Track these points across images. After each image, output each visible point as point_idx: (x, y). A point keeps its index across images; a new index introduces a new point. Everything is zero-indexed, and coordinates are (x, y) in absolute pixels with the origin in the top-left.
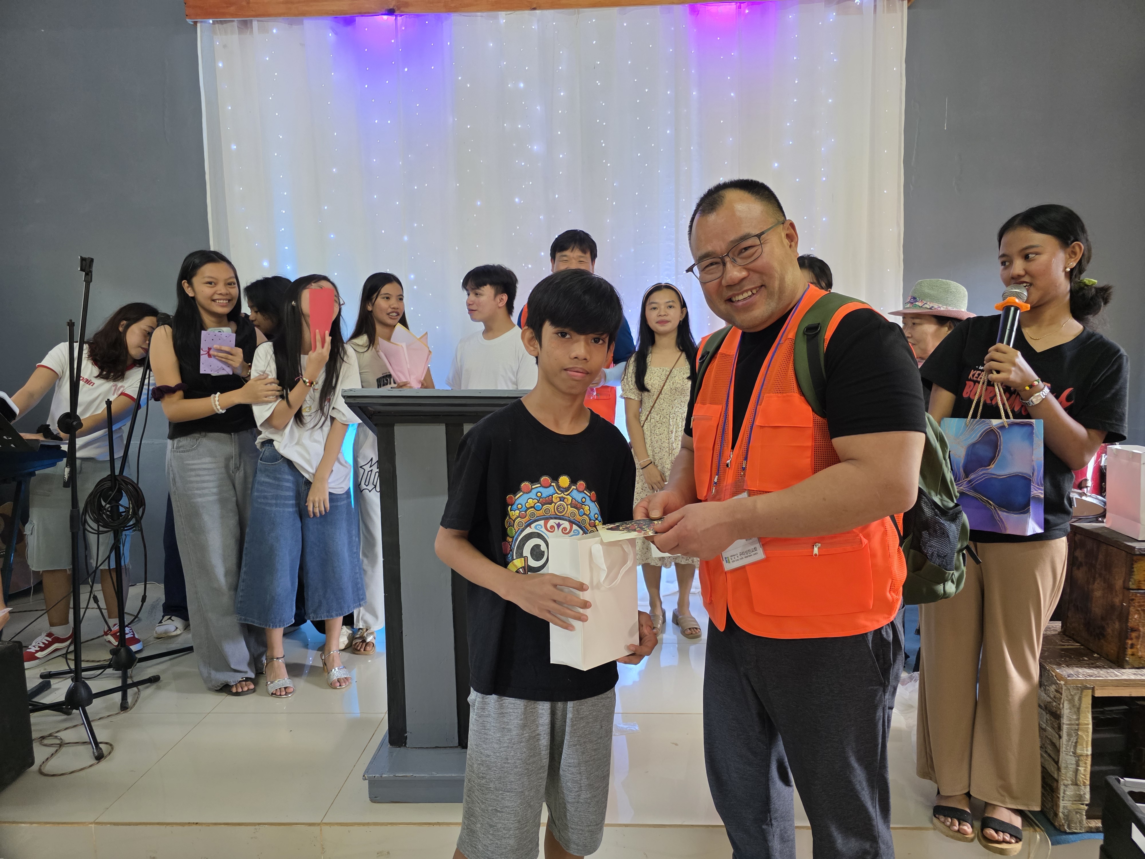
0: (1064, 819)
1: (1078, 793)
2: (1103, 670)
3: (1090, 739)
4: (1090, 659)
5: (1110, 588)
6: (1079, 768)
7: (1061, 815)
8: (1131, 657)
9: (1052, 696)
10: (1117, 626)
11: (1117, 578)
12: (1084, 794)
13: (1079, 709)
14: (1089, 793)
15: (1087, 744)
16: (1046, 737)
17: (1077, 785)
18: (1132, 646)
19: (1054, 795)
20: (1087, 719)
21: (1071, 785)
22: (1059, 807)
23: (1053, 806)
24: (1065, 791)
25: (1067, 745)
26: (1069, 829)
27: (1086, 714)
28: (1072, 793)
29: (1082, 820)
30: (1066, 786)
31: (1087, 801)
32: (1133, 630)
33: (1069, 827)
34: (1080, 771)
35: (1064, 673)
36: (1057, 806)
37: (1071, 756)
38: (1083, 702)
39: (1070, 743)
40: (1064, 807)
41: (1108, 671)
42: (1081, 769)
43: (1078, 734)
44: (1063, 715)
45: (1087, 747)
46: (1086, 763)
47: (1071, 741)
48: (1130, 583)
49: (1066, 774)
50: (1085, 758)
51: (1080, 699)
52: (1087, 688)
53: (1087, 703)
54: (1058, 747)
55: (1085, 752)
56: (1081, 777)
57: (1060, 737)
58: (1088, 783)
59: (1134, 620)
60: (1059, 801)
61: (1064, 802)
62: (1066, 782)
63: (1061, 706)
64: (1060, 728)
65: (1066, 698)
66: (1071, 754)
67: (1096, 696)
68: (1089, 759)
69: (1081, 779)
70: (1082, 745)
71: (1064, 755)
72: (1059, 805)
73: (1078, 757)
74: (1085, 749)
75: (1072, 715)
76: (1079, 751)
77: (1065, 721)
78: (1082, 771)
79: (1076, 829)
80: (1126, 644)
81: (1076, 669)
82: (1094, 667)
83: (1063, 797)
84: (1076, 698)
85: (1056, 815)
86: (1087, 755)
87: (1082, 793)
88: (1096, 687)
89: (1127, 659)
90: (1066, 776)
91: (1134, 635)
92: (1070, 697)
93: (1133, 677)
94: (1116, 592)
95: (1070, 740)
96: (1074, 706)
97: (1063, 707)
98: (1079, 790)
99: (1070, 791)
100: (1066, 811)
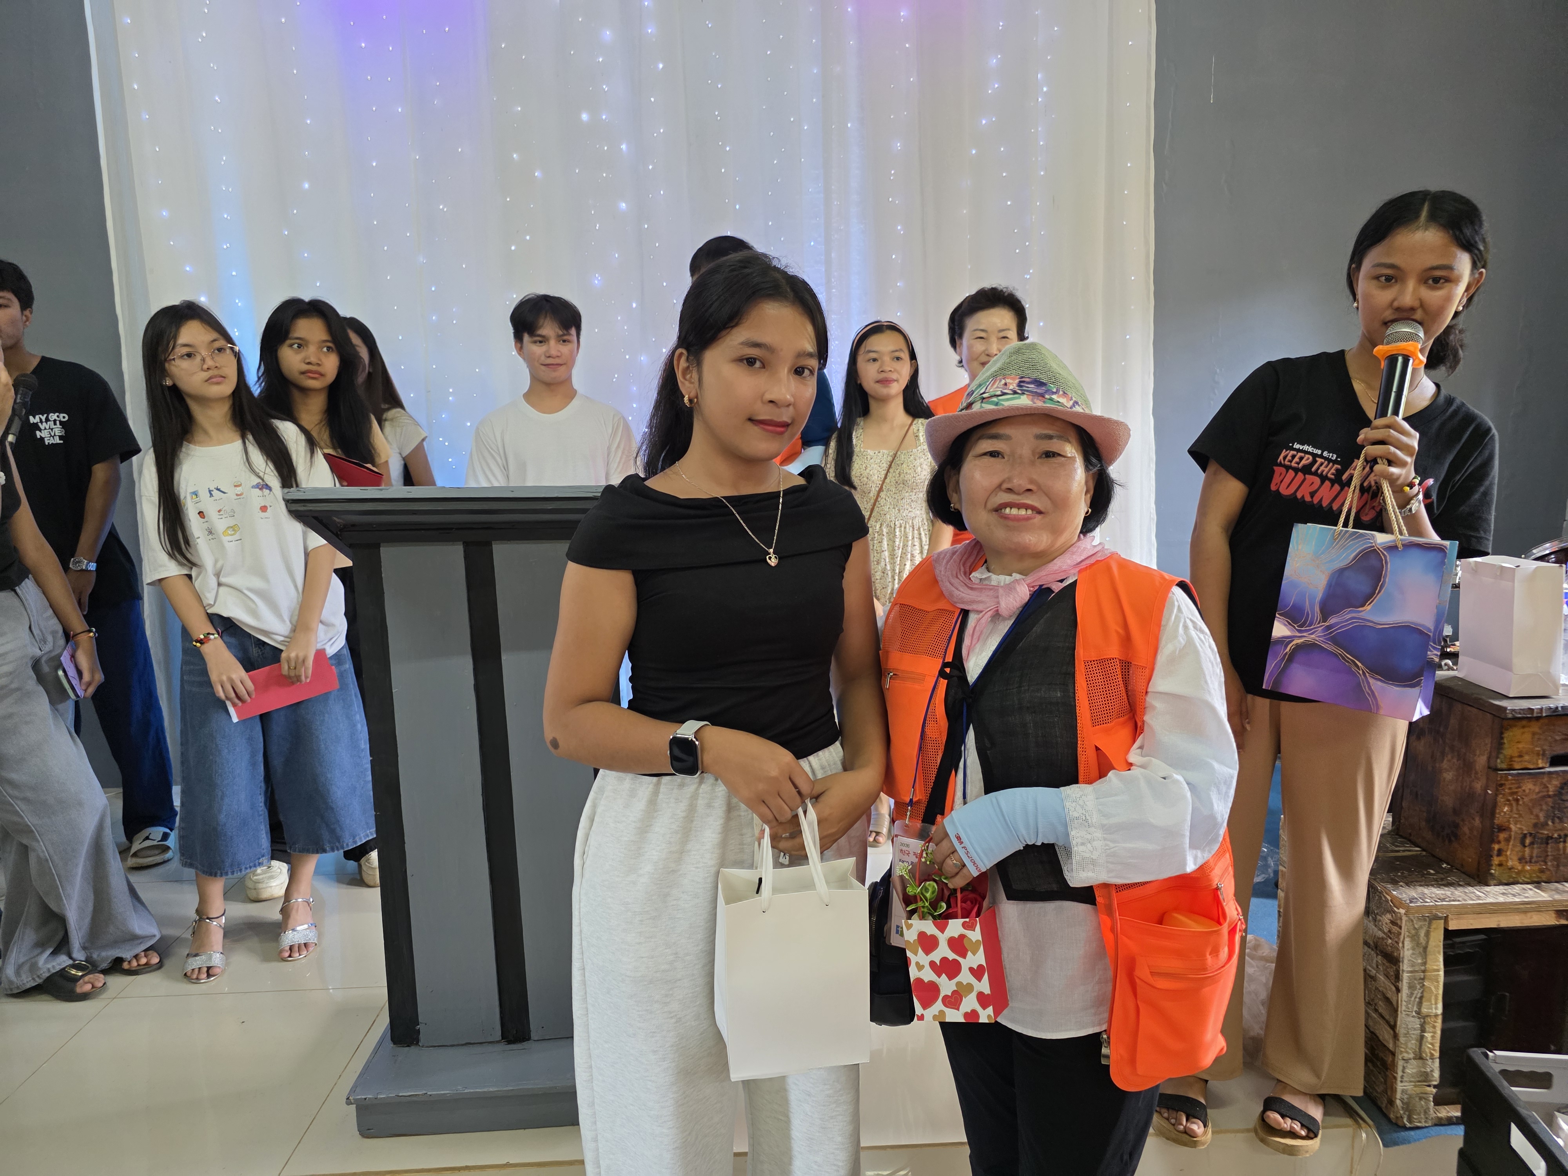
0: (1403, 1108)
1: (1423, 1070)
2: (1458, 889)
3: (1440, 992)
4: (1438, 874)
5: (1467, 767)
6: (1425, 1034)
7: (1398, 1102)
8: (1498, 868)
9: (1386, 930)
10: (1477, 822)
11: (1478, 752)
13: (1425, 948)
14: (1438, 1069)
15: (1436, 999)
16: (1377, 989)
17: (1421, 1058)
18: (1500, 853)
19: (1387, 1073)
20: (1437, 963)
21: (1414, 1059)
22: (1396, 1091)
23: (1387, 1090)
24: (1404, 1068)
25: (1408, 1002)
26: (1410, 1122)
27: (1435, 955)
28: (1414, 1071)
29: (1428, 1106)
30: (1406, 1061)
32: (1502, 829)
33: (1410, 1120)
34: (1427, 1038)
35: (1404, 896)
36: (1394, 1090)
37: (1413, 1017)
38: (1432, 939)
39: (1413, 999)
40: (1403, 1090)
41: (1468, 892)
42: (1428, 1035)
43: (1424, 985)
44: (1403, 958)
45: (1436, 1004)
46: (1434, 1027)
47: (1414, 995)
48: (1499, 761)
50: (1432, 1020)
51: (1427, 934)
53: (1437, 940)
54: (1394, 1003)
55: (1434, 1011)
57: (1398, 990)
58: (1437, 1054)
59: (1502, 814)
60: (1396, 1083)
61: (1403, 1084)
62: (1406, 1056)
63: (1401, 945)
64: (1397, 977)
66: (1414, 1014)
67: (1450, 928)
68: (1439, 1021)
69: (1427, 1050)
70: (1430, 1001)
71: (1404, 1016)
72: (1396, 1088)
74: (1434, 1006)
76: (1424, 1010)
77: (1405, 966)
78: (1429, 1039)
79: (1420, 1122)
80: (1492, 849)
81: (1420, 889)
82: (1445, 885)
83: (1402, 1077)
84: (1422, 933)
85: (1391, 1102)
86: (1436, 1016)
87: (1428, 1070)
88: (1450, 916)
89: (1493, 871)
91: (1502, 836)
92: (1413, 932)
94: (1476, 773)
95: (1412, 994)
96: (1418, 944)
97: (1403, 947)
98: (1425, 1065)
99: (1412, 1069)
100: (1406, 1096)
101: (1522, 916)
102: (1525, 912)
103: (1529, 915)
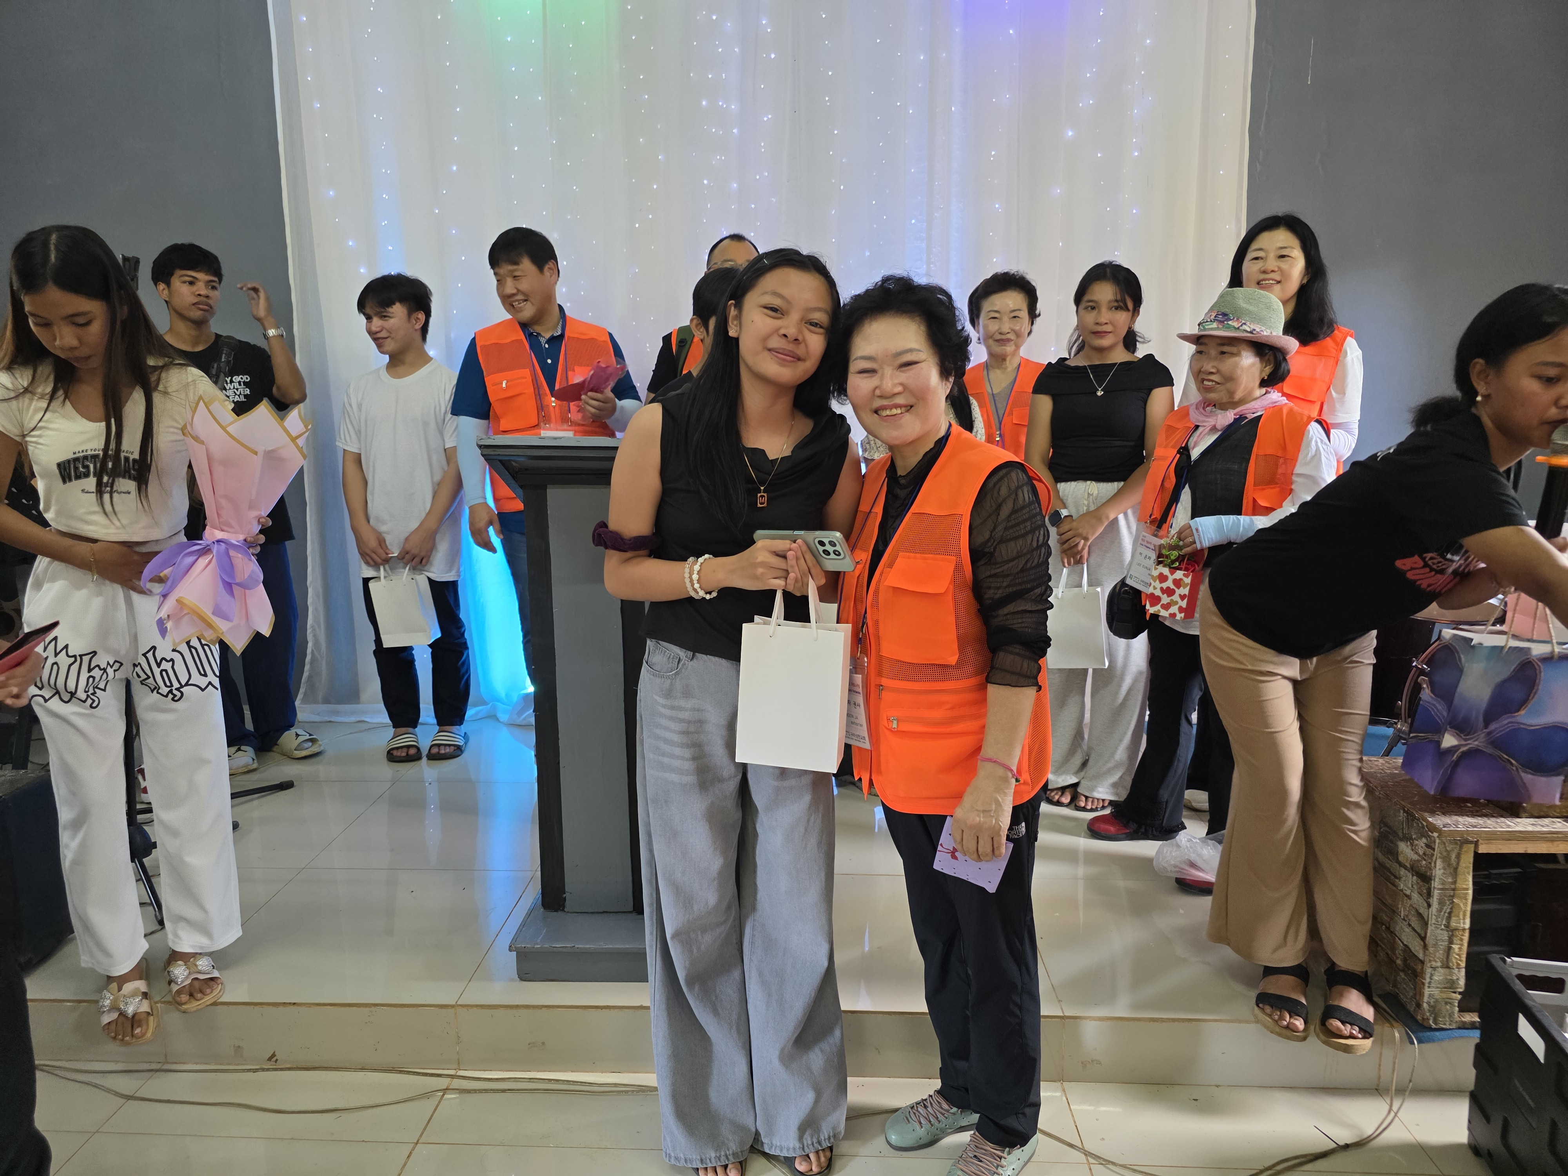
0: (1429, 1011)
1: (1449, 977)
2: (1490, 818)
3: (1469, 908)
4: (1473, 806)
6: (1453, 946)
7: (1425, 1005)
9: (1421, 853)
12: (1458, 979)
13: (1456, 869)
14: (1464, 977)
15: (1464, 915)
16: (1411, 906)
17: (1448, 967)
19: (1417, 980)
20: (1467, 883)
21: (1442, 967)
22: (1424, 995)
23: (1415, 995)
24: (1432, 975)
25: (1438, 916)
27: (1465, 875)
28: (1441, 978)
29: (1453, 1013)
30: (1434, 969)
31: (1461, 988)
33: (1435, 1022)
34: (1454, 949)
35: (1439, 822)
38: (1462, 861)
39: (1442, 913)
40: (1430, 995)
41: (1498, 821)
43: (1453, 902)
44: (1435, 876)
45: (1464, 919)
46: (1462, 940)
49: (1434, 953)
50: (1460, 933)
51: (1458, 857)
52: (1467, 842)
53: (1467, 861)
54: (1426, 918)
55: (1462, 925)
56: (1454, 958)
57: (1429, 906)
58: (1463, 965)
60: (1424, 988)
61: (1429, 990)
62: (1434, 964)
63: (1433, 864)
64: (1429, 894)
65: (1439, 855)
66: (1443, 927)
67: (1480, 851)
68: (1467, 934)
69: (1454, 961)
70: (1458, 916)
71: (1433, 928)
73: (1452, 932)
74: (1462, 921)
75: (1445, 877)
76: (1453, 924)
77: (1436, 884)
78: (1457, 950)
79: (1445, 1024)
81: (1455, 818)
82: (1479, 816)
83: (1430, 983)
85: (1419, 1005)
86: (1464, 930)
87: (1455, 978)
88: (1481, 841)
89: (1524, 805)
90: (1435, 956)
92: (1445, 854)
93: (1530, 828)
95: (1442, 909)
96: (1449, 865)
97: (1435, 867)
98: (1451, 974)
99: (1439, 976)
100: (1433, 1000)
101: (1549, 844)
102: (1552, 840)
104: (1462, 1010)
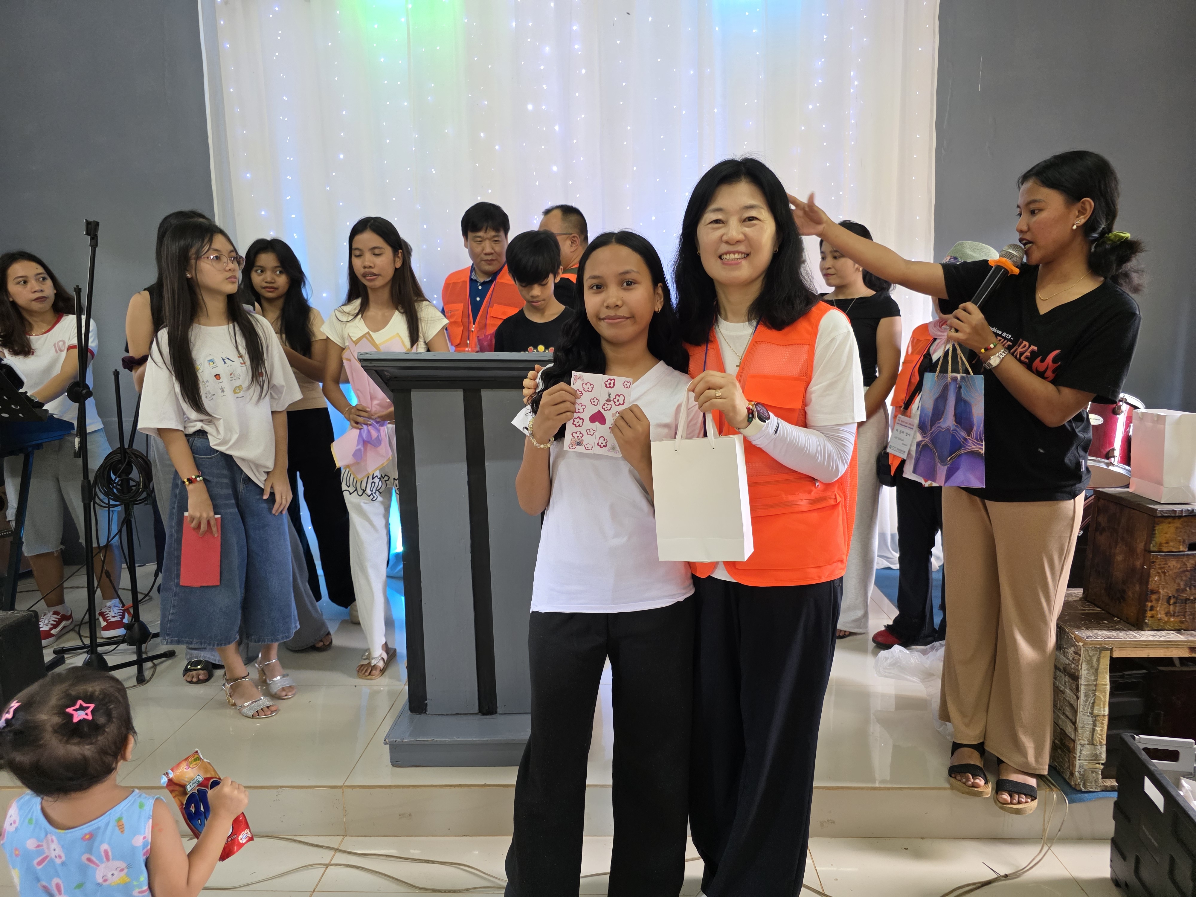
0: (1080, 778)
1: (1094, 752)
2: (1122, 631)
3: (1107, 699)
4: (1109, 622)
5: (1131, 551)
6: (1096, 728)
7: (1077, 774)
8: (1150, 619)
9: (1071, 659)
10: (1137, 587)
11: (1138, 541)
12: (1100, 753)
13: (1097, 670)
14: (1105, 752)
15: (1104, 705)
16: (1064, 698)
18: (1152, 609)
19: (1070, 755)
20: (1105, 680)
21: (1088, 744)
22: (1075, 766)
23: (1069, 766)
24: (1081, 750)
25: (1084, 706)
26: (1085, 788)
27: (1103, 674)
28: (1088, 753)
29: (1098, 779)
30: (1083, 745)
31: (1103, 760)
32: (1153, 592)
33: (1085, 785)
34: (1097, 731)
35: (1083, 634)
36: (1074, 766)
37: (1088, 716)
38: (1101, 663)
39: (1088, 703)
40: (1080, 766)
41: (1128, 633)
42: (1098, 729)
43: (1095, 695)
44: (1081, 676)
45: (1104, 708)
46: (1102, 724)
47: (1089, 701)
48: (1152, 545)
49: (1083, 734)
50: (1101, 718)
51: (1098, 660)
52: (1105, 649)
53: (1105, 664)
54: (1076, 708)
55: (1102, 713)
56: (1097, 737)
57: (1078, 698)
58: (1104, 742)
59: (1154, 582)
60: (1076, 761)
61: (1080, 762)
62: (1082, 742)
63: (1080, 667)
64: (1077, 689)
65: (1084, 659)
66: (1088, 714)
67: (1114, 656)
68: (1106, 719)
69: (1098, 739)
70: (1099, 705)
71: (1081, 715)
72: (1075, 764)
73: (1095, 717)
74: (1102, 709)
75: (1089, 676)
76: (1096, 712)
77: (1082, 681)
78: (1099, 731)
79: (1092, 788)
80: (1145, 606)
81: (1095, 631)
82: (1113, 630)
83: (1080, 757)
84: (1095, 660)
85: (1072, 774)
86: (1104, 716)
87: (1098, 753)
88: (1114, 649)
89: (1147, 621)
90: (1083, 736)
91: (1154, 597)
92: (1088, 658)
93: (1151, 638)
94: (1137, 555)
95: (1087, 700)
96: (1092, 667)
97: (1081, 669)
98: (1095, 749)
99: (1087, 751)
100: (1082, 770)
101: (1166, 650)
102: (1168, 647)
103: (1170, 649)
104: (1105, 776)
